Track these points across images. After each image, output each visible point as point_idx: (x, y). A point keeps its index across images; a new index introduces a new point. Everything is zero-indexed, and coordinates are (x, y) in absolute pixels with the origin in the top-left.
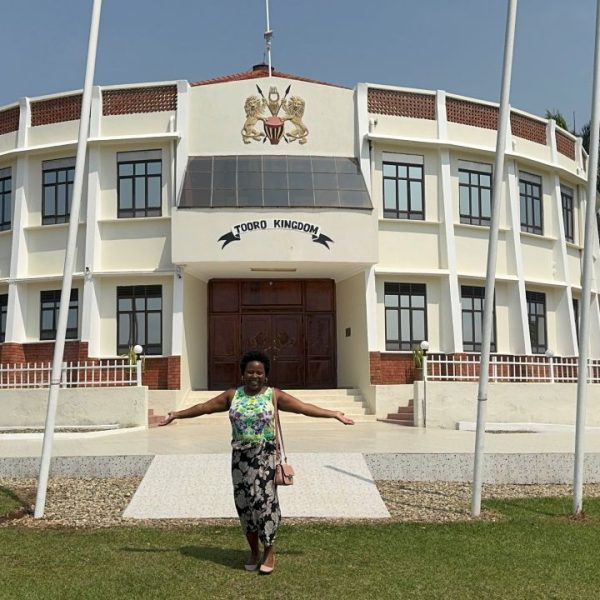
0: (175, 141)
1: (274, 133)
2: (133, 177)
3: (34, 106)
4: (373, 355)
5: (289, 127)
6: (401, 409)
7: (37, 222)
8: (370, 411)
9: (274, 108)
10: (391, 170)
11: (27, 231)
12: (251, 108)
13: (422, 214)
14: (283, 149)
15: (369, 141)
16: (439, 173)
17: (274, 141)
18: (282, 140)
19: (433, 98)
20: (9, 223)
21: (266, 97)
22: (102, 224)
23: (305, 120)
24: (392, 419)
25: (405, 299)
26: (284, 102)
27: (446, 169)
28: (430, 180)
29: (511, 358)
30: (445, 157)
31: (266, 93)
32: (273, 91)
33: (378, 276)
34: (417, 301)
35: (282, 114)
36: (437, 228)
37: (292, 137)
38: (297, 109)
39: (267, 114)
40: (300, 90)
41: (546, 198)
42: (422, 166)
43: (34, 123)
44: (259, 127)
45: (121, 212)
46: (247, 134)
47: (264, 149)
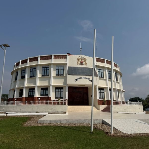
0: (66, 64)
1: (82, 64)
2: (59, 69)
3: (41, 57)
4: (98, 100)
5: (84, 63)
6: (103, 109)
7: (41, 76)
8: (98, 109)
9: (82, 60)
10: (99, 70)
11: (39, 78)
12: (78, 59)
13: (103, 77)
14: (83, 66)
15: (96, 66)
16: (106, 71)
17: (82, 65)
18: (83, 65)
19: (104, 60)
20: (35, 76)
21: (81, 58)
22: (53, 77)
23: (87, 62)
24: (102, 111)
25: (101, 91)
26: (83, 59)
27: (107, 71)
28: (104, 72)
29: (115, 101)
30: (106, 69)
31: (81, 57)
32: (82, 57)
33: (98, 87)
34: (103, 91)
35: (83, 61)
36: (106, 80)
37: (85, 64)
38: (85, 60)
39: (81, 60)
40: (86, 57)
41: (118, 76)
42: (103, 70)
43: (41, 60)
44: (79, 62)
45: (56, 75)
46: (78, 63)
47: (80, 66)
